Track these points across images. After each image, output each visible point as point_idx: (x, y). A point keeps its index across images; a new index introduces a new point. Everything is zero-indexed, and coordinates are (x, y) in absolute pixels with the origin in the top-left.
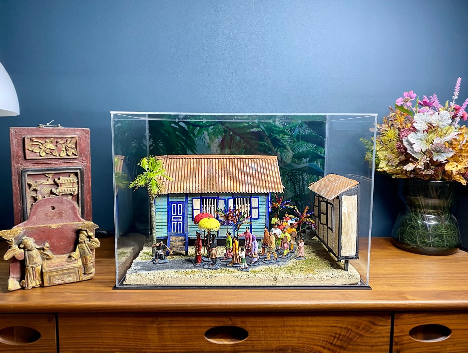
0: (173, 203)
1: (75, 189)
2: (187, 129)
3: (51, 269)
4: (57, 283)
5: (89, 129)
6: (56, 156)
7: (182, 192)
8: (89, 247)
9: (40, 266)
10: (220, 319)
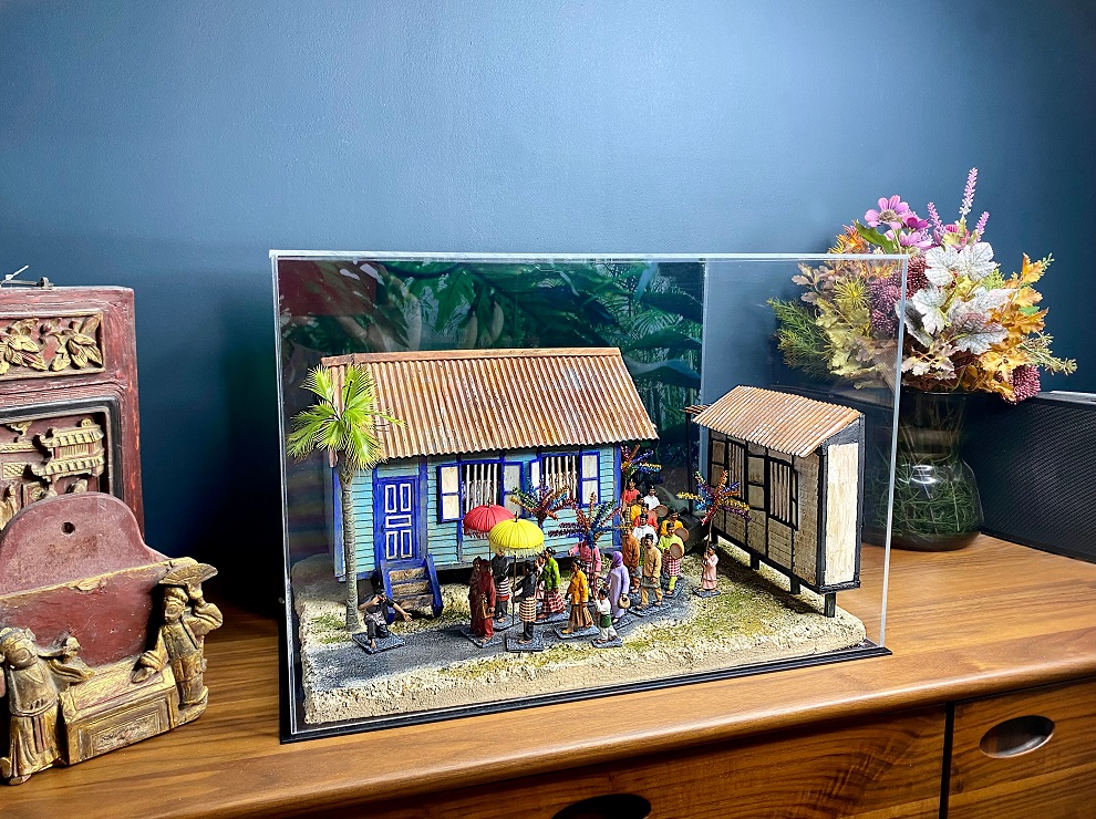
0: (388, 481)
1: (95, 460)
2: (381, 282)
3: (89, 711)
4: (107, 748)
5: (130, 290)
6: (41, 370)
7: (416, 453)
8: (194, 631)
9: (55, 709)
10: (584, 782)
